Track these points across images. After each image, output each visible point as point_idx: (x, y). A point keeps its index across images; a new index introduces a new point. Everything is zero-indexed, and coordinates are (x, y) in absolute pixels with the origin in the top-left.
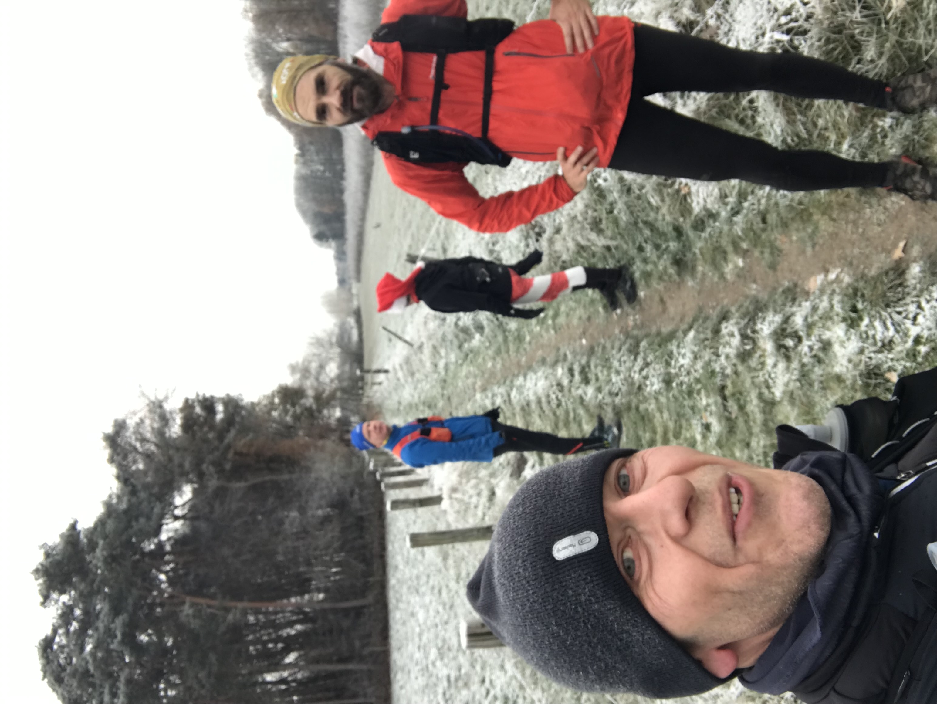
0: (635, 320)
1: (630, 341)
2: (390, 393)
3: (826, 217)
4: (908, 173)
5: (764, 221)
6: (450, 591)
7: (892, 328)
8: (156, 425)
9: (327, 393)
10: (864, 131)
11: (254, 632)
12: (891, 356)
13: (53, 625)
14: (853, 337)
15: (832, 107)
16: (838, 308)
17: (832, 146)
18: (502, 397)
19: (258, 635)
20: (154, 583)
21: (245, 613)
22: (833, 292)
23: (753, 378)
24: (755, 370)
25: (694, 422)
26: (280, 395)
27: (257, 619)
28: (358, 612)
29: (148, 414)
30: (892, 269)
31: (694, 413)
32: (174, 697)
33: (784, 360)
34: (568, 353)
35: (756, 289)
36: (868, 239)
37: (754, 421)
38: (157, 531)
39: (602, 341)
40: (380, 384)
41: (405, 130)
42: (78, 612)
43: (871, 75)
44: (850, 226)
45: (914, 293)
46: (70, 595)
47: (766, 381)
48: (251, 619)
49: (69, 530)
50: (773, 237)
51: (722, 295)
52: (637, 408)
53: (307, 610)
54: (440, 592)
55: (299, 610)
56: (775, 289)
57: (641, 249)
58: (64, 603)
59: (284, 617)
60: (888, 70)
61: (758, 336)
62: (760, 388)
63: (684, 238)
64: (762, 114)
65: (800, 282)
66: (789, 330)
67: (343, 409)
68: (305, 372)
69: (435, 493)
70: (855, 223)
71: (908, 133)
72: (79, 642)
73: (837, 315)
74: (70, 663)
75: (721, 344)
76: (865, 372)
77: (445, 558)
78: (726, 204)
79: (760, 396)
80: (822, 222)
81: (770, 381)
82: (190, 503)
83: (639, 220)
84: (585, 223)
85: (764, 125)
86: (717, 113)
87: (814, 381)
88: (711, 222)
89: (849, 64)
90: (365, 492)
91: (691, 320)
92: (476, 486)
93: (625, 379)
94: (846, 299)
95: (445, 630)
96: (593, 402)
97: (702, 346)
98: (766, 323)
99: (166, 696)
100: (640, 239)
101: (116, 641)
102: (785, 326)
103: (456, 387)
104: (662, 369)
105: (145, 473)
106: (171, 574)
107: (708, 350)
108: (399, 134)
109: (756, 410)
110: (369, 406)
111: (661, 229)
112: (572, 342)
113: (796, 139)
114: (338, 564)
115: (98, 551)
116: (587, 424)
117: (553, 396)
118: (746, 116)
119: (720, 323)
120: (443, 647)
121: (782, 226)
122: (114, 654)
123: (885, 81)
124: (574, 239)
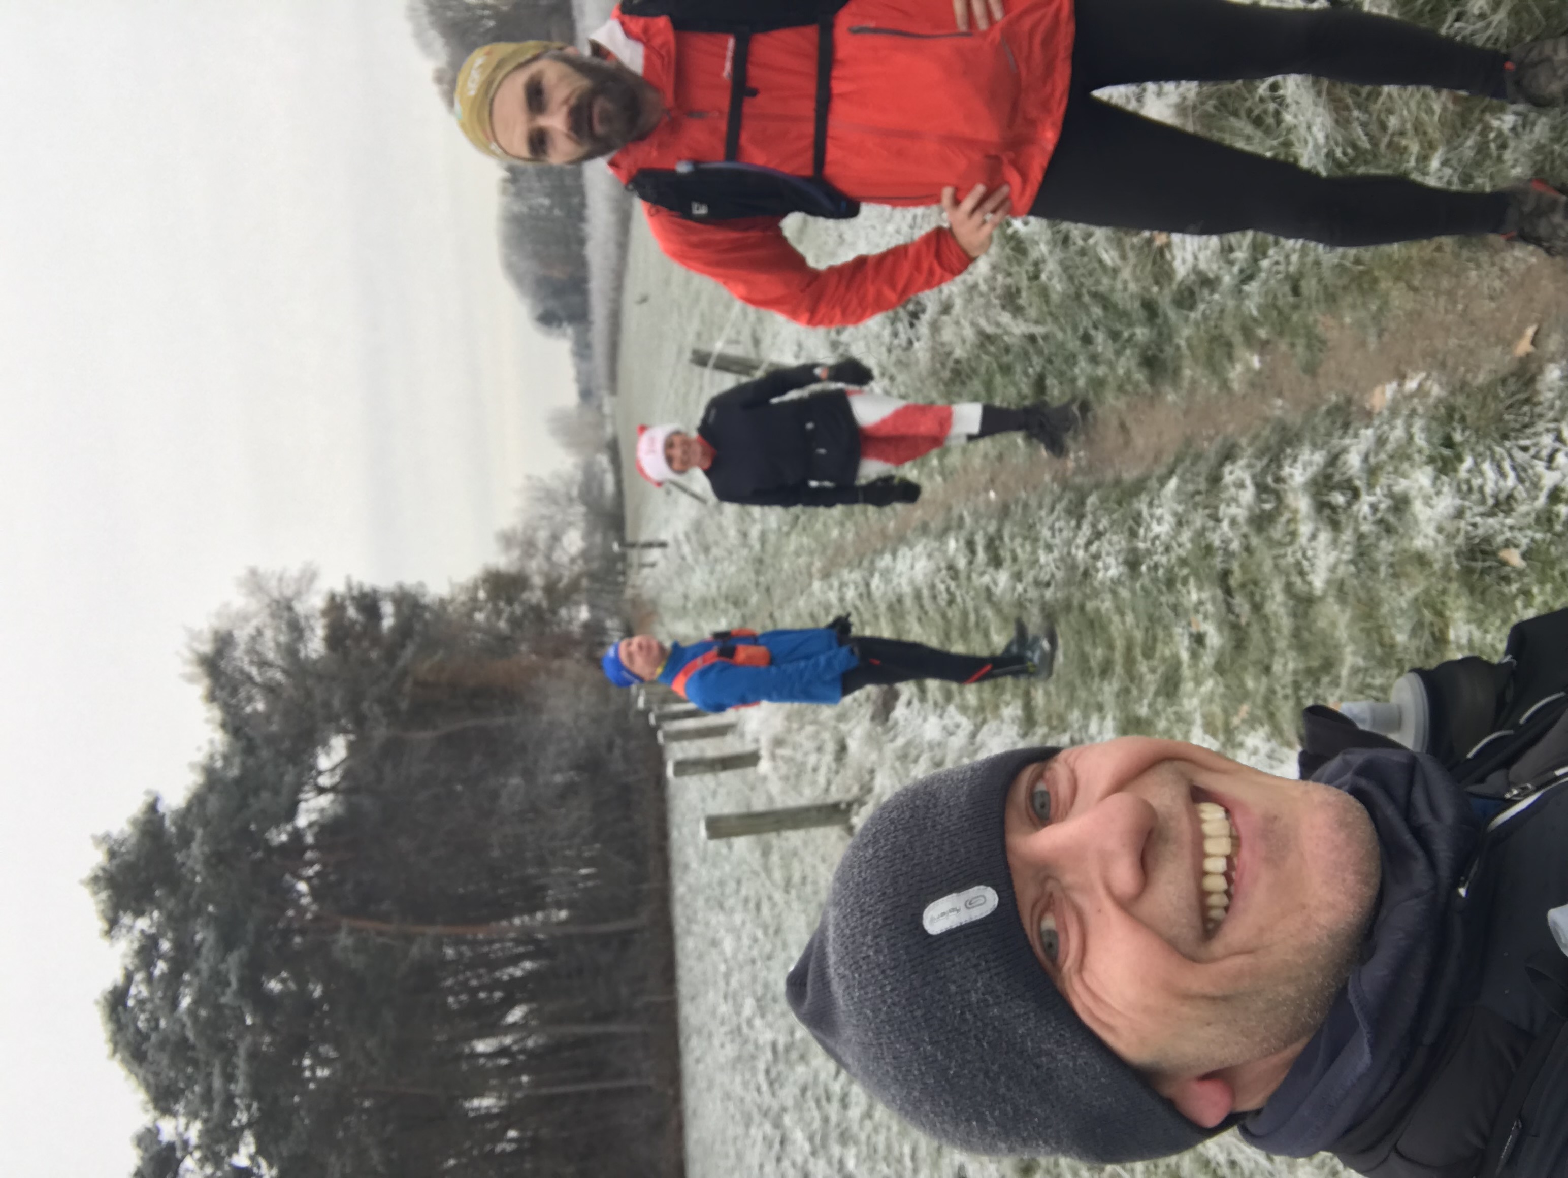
0: (1077, 459)
1: (1069, 495)
2: (670, 580)
3: (1402, 285)
4: (1544, 210)
5: (1296, 291)
6: (774, 905)
7: (1511, 475)
8: (283, 639)
9: (565, 581)
10: (1467, 138)
11: (456, 974)
12: (1509, 521)
13: (126, 969)
14: (1446, 489)
15: (1412, 95)
16: (1420, 440)
17: (1412, 163)
18: (856, 588)
19: (461, 978)
20: (288, 897)
21: (439, 943)
22: (1413, 413)
23: (1275, 558)
24: (1280, 544)
25: (1178, 630)
26: (487, 585)
27: (460, 954)
28: (625, 939)
29: (268, 621)
30: (1513, 374)
31: (1177, 615)
32: (327, 1080)
33: (1329, 528)
34: (965, 514)
35: (1281, 408)
36: (1472, 323)
37: (1278, 630)
38: (291, 813)
39: (1023, 495)
40: (653, 565)
41: (683, 168)
42: (165, 945)
43: (1480, 41)
44: (1442, 300)
45: (1551, 415)
46: (152, 918)
47: (1298, 564)
48: (450, 952)
49: (146, 813)
50: (1310, 319)
51: (1224, 417)
52: (1082, 608)
53: (541, 936)
54: (758, 907)
55: (526, 937)
56: (1314, 408)
57: (1087, 339)
58: (142, 932)
59: (503, 949)
60: (1510, 30)
61: (1286, 487)
62: (1288, 575)
63: (1159, 321)
64: (1293, 108)
65: (1356, 396)
66: (1337, 478)
67: (593, 607)
68: (529, 546)
69: (749, 747)
70: (1451, 294)
71: (1542, 141)
72: (169, 994)
73: (1420, 451)
74: (156, 1027)
75: (1222, 500)
76: (1464, 549)
77: (766, 852)
78: (1231, 263)
79: (1289, 588)
80: (1394, 293)
81: (1305, 563)
82: (343, 766)
83: (1084, 291)
84: (992, 297)
85: (1295, 127)
86: (1215, 107)
87: (1378, 564)
88: (1206, 292)
89: (1443, 21)
90: (633, 744)
91: (1172, 459)
92: (815, 736)
93: (1062, 559)
94: (1434, 425)
95: (769, 969)
96: (1008, 597)
97: (1190, 505)
98: (1299, 465)
99: (314, 1078)
100: (1085, 323)
101: (229, 991)
102: (1330, 470)
103: (781, 570)
104: (1123, 543)
105: (267, 717)
106: (316, 882)
107: (1200, 511)
108: (673, 172)
109: (1282, 611)
110: (636, 602)
111: (1120, 307)
112: (972, 496)
113: (1350, 151)
114: (588, 863)
115: (195, 848)
116: (999, 632)
117: (942, 587)
118: (1265, 112)
119: (1221, 464)
120: (764, 995)
121: (1326, 300)
122: (227, 1012)
123: (1504, 50)
124: (973, 324)
